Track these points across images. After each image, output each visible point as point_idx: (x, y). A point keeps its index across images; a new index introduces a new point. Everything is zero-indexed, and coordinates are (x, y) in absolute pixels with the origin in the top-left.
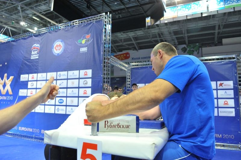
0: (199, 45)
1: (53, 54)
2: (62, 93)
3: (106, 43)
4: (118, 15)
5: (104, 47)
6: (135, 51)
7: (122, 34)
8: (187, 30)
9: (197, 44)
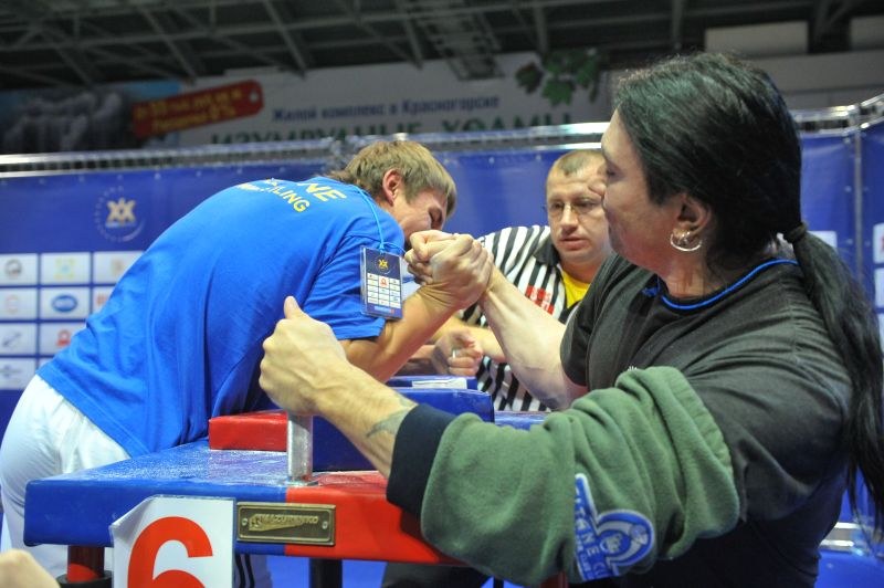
0: (598, 58)
6: (289, 78)
9: (592, 52)
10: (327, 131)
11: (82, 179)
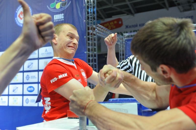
1: (17, 25)
2: (31, 78)
3: (90, 6)
5: (86, 13)
6: (130, 16)
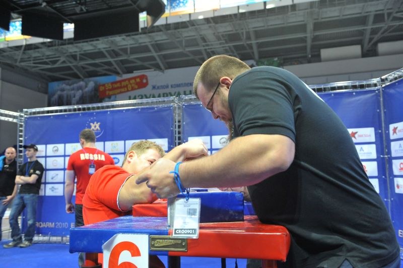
0: (278, 61)
4: (80, 6)
6: (158, 73)
7: (123, 39)
8: (256, 32)
9: (276, 59)
10: (173, 93)
11: (80, 115)
